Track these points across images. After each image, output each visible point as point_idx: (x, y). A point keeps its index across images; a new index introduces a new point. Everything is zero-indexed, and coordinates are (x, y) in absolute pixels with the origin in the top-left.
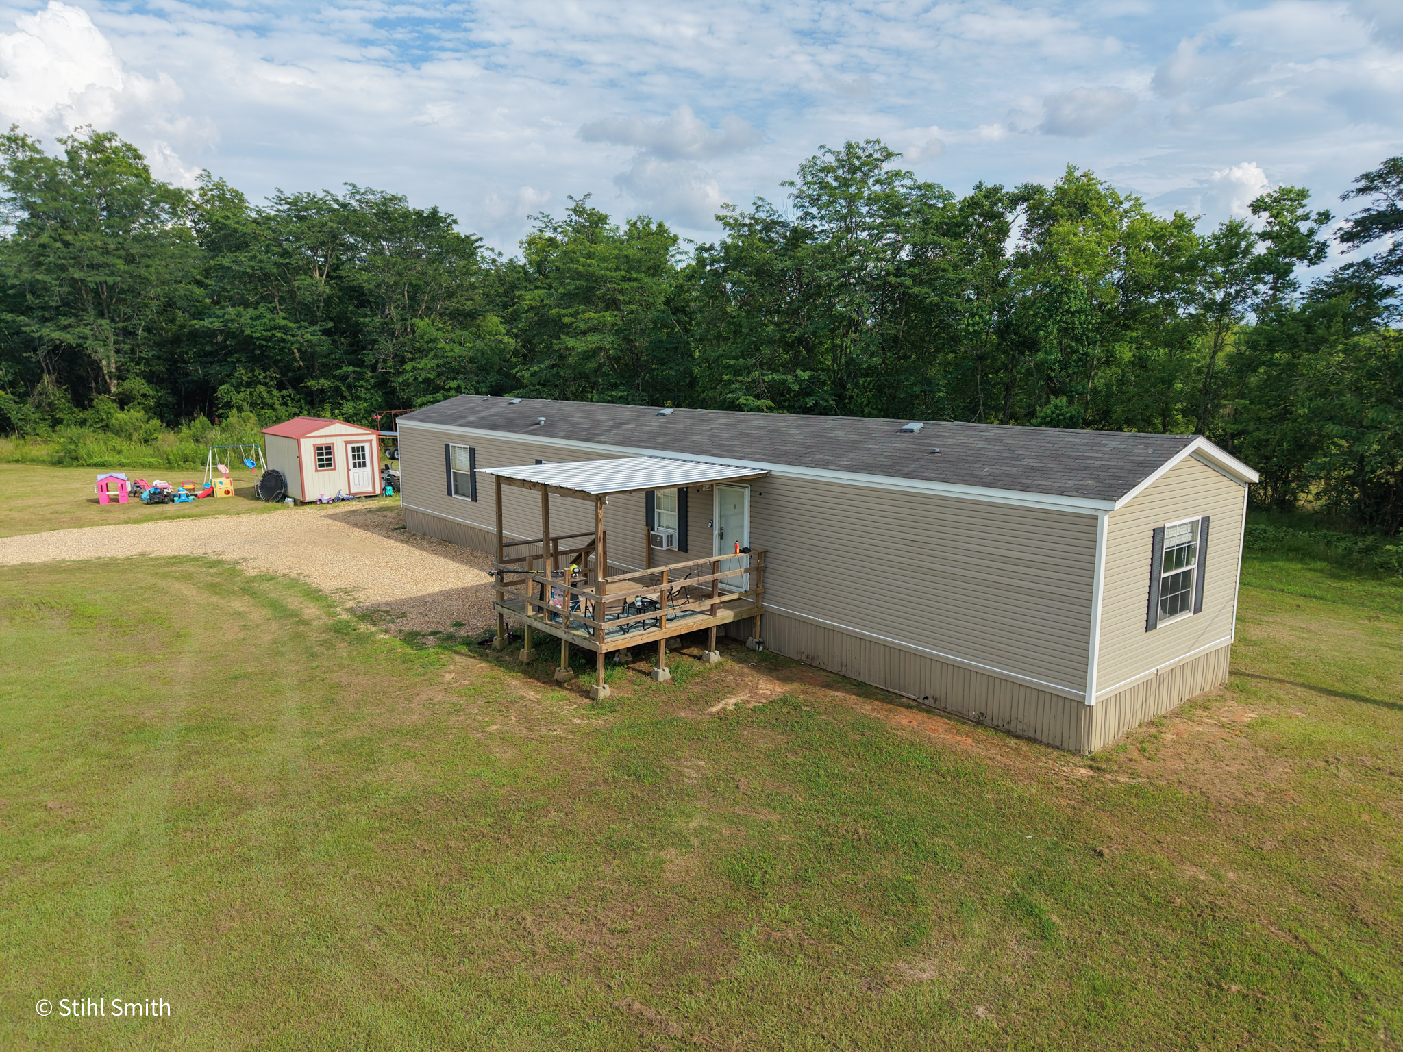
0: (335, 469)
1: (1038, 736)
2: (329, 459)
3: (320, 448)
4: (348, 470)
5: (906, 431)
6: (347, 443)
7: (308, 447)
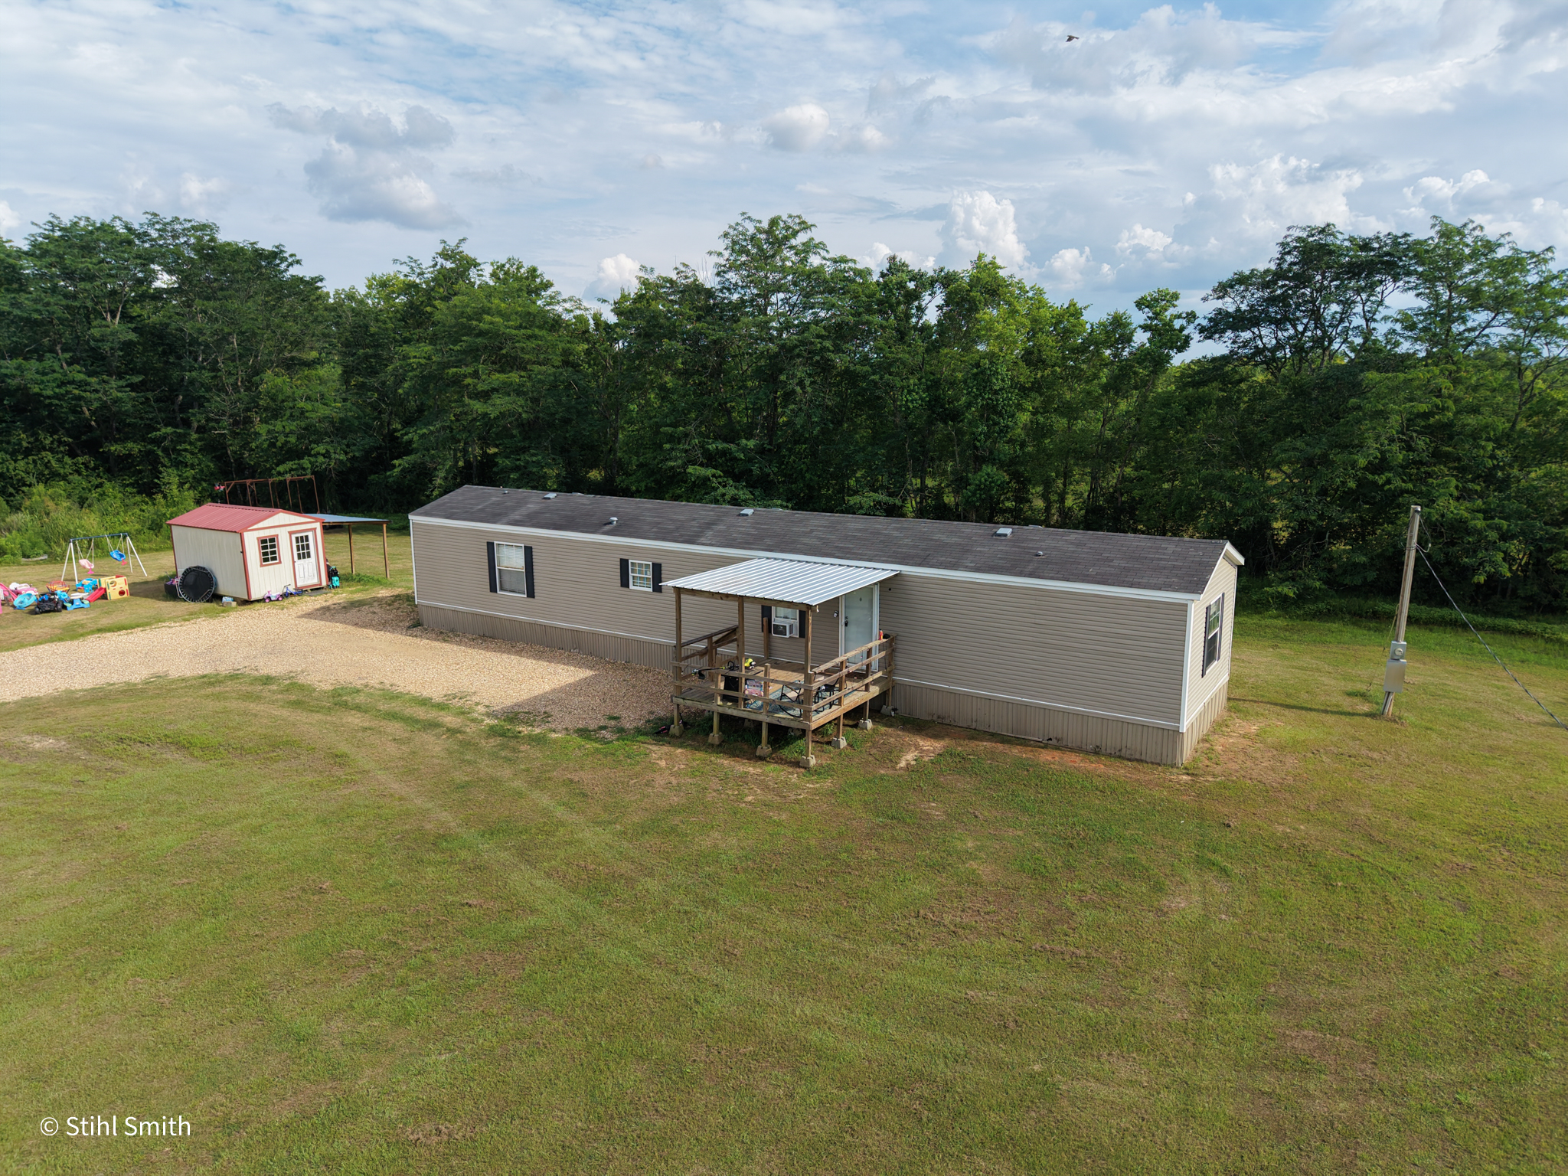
0: (280, 562)
1: (1143, 758)
2: (274, 552)
3: (264, 541)
4: (294, 562)
5: (1000, 535)
6: (291, 533)
7: (251, 540)
